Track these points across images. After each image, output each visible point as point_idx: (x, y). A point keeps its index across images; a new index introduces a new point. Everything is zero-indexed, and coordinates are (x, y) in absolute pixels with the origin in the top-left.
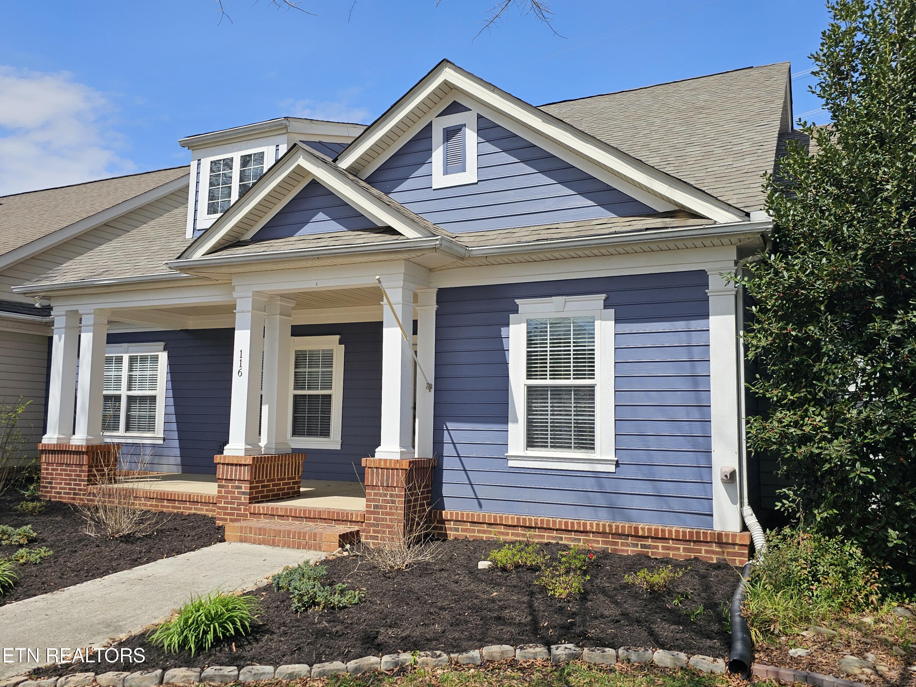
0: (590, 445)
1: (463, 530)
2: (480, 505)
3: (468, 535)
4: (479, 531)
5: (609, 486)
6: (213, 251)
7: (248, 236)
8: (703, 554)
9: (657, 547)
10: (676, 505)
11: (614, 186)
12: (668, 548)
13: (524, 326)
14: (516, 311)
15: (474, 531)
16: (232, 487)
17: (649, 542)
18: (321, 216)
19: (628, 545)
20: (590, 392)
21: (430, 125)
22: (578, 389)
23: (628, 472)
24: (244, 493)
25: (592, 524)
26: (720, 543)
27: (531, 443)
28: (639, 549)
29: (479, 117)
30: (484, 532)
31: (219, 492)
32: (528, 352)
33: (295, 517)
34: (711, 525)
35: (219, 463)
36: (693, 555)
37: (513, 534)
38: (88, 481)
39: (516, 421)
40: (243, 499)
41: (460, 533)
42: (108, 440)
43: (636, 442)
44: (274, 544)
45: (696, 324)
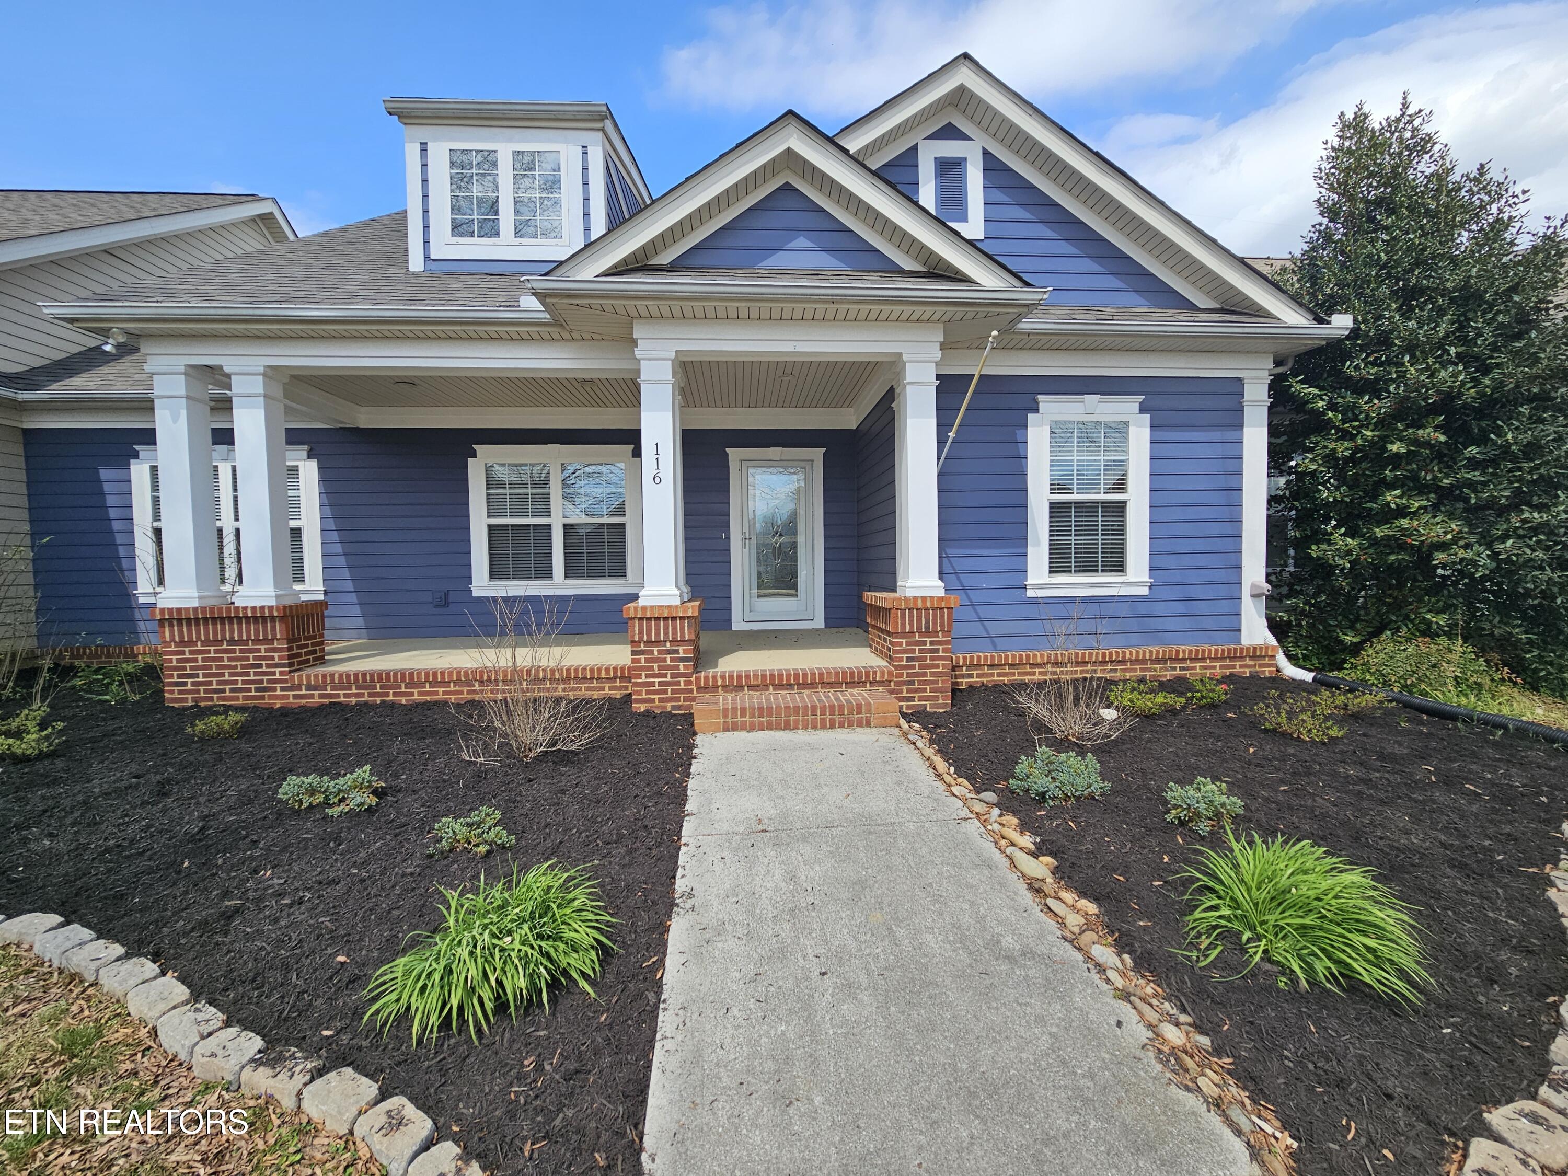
0: (1119, 567)
1: (978, 676)
2: (994, 645)
3: (985, 680)
4: (999, 675)
5: (1142, 609)
6: (615, 271)
7: (665, 259)
8: (1238, 669)
9: (1194, 668)
10: (1208, 623)
11: (1152, 270)
12: (1206, 668)
13: (1047, 430)
14: (1036, 410)
15: (992, 675)
16: (659, 652)
17: (1188, 664)
18: (802, 242)
19: (1166, 669)
20: (1120, 507)
21: (915, 148)
22: (1106, 505)
23: (1165, 593)
24: (682, 660)
25: (1131, 652)
26: (1254, 657)
27: (1055, 568)
28: (1178, 672)
29: (986, 153)
30: (1006, 674)
31: (633, 661)
32: (1052, 461)
33: (780, 686)
34: (1239, 642)
35: (631, 619)
36: (1228, 672)
37: (1040, 673)
38: (290, 665)
39: (1038, 544)
40: (681, 667)
41: (975, 679)
42: (304, 597)
43: (1171, 561)
44: (787, 727)
45: (1231, 435)
